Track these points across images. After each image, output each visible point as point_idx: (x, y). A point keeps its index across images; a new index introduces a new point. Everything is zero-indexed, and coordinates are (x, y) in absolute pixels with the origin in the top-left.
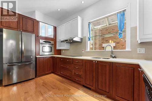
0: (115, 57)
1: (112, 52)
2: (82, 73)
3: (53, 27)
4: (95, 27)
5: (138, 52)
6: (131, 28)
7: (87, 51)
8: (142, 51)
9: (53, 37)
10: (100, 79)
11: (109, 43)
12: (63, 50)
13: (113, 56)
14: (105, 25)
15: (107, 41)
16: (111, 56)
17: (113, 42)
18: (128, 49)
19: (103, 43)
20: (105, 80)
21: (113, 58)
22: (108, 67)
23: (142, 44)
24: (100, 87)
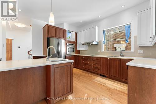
0: (123, 56)
1: (121, 52)
2: (100, 66)
3: (74, 33)
4: (109, 33)
5: (139, 53)
6: (134, 36)
7: (102, 51)
8: (141, 52)
9: (74, 41)
10: (112, 70)
11: (121, 43)
12: (82, 50)
13: (122, 55)
14: (116, 32)
15: (119, 42)
16: (121, 55)
17: (124, 43)
18: (132, 50)
19: (114, 43)
20: (116, 70)
21: (122, 56)
22: (117, 62)
23: (141, 47)
24: (112, 75)
